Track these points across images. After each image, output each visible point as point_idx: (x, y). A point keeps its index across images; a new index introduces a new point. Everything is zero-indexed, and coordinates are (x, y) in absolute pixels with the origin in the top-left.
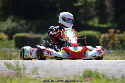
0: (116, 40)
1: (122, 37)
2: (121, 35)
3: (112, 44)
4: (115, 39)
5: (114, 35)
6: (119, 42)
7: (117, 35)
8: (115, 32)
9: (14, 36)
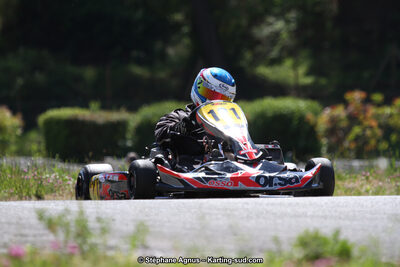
0: (371, 127)
1: (391, 116)
2: (387, 110)
3: (357, 138)
4: (366, 123)
5: (365, 111)
6: (379, 132)
7: (372, 110)
8: (367, 101)
9: (42, 119)
